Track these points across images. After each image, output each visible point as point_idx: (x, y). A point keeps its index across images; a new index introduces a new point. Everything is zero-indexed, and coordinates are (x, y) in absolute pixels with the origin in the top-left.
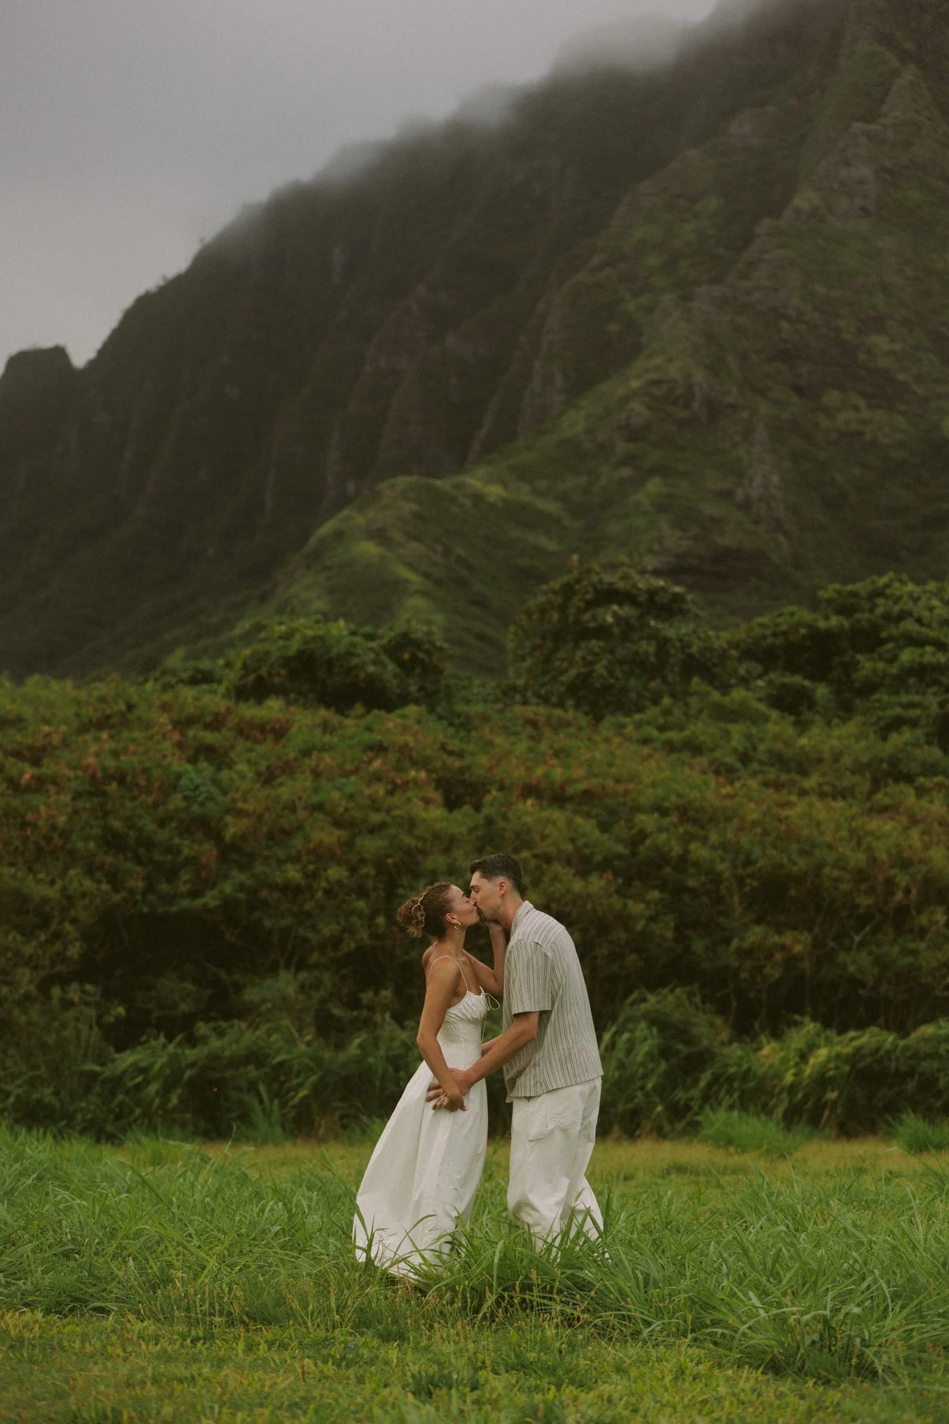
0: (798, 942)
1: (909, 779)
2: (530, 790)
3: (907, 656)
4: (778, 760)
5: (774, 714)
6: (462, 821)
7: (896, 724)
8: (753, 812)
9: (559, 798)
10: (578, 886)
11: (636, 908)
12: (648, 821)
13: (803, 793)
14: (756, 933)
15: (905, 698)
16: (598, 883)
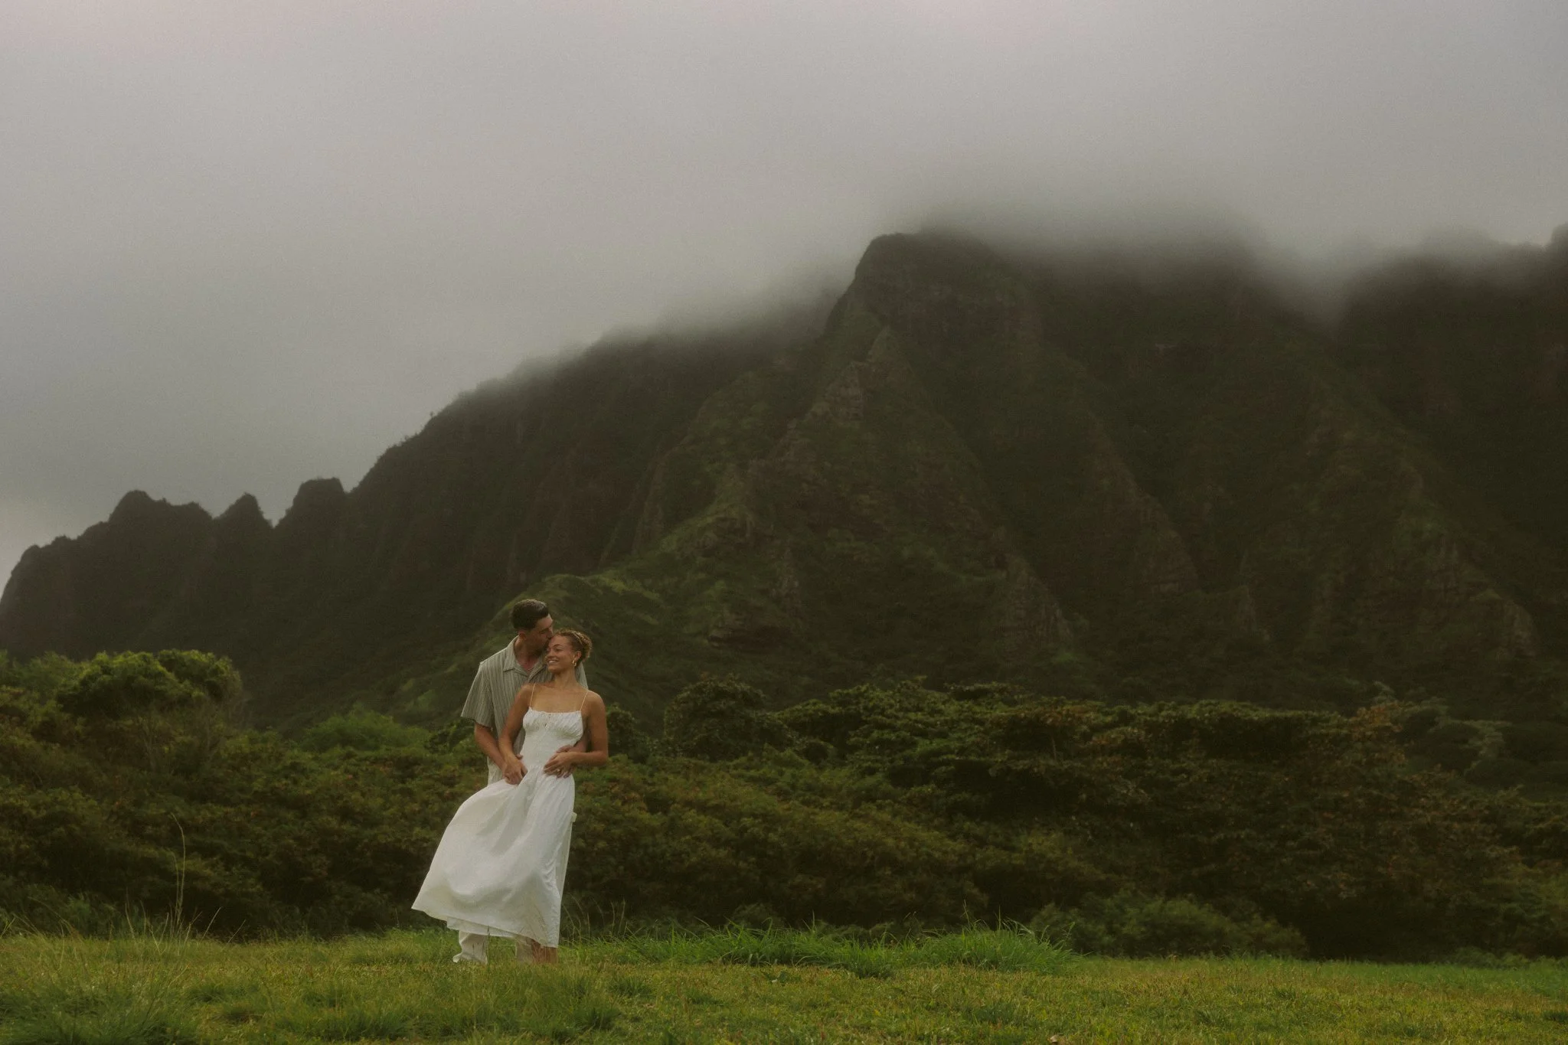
0: (820, 884)
1: (873, 800)
2: (689, 804)
3: (875, 734)
4: (810, 788)
5: (806, 762)
6: (656, 820)
7: (872, 772)
8: (799, 817)
9: (703, 808)
10: (714, 853)
11: (742, 864)
12: (747, 821)
13: (822, 808)
14: (799, 879)
15: (872, 757)
16: (723, 853)
